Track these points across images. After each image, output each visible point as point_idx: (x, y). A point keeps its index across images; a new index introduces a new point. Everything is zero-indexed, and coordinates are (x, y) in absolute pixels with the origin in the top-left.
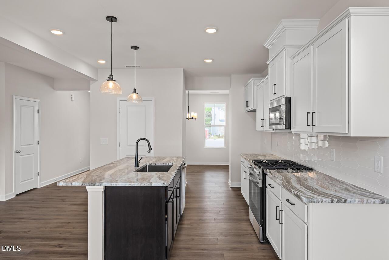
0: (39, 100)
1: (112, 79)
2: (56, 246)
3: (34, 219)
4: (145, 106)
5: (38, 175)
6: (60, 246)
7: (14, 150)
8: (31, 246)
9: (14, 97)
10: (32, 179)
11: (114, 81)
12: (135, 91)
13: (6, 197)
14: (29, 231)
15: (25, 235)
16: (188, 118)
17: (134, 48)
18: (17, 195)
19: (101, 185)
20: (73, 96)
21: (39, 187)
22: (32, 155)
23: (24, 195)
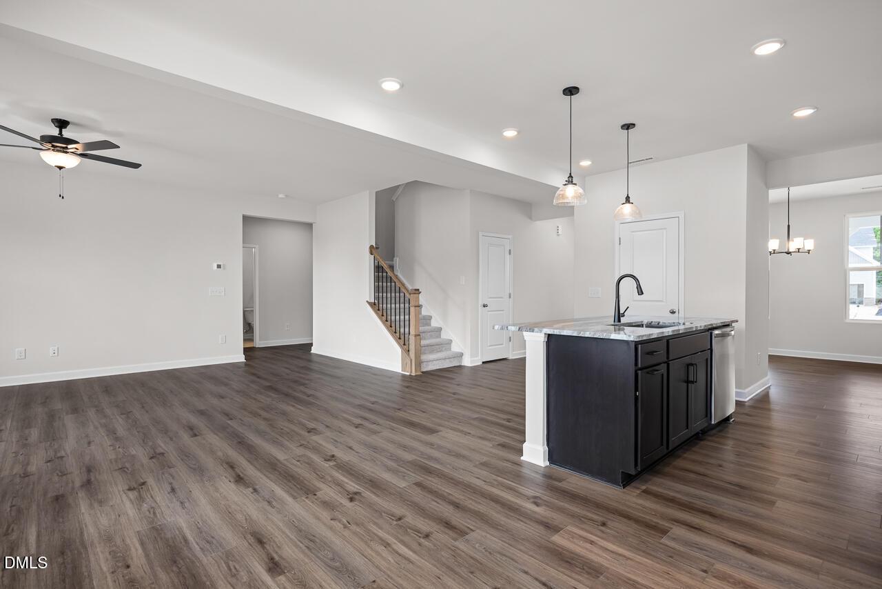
0: (510, 237)
1: (572, 182)
2: (504, 419)
3: (491, 389)
4: (665, 229)
5: (510, 341)
6: (509, 421)
7: (481, 303)
8: (478, 413)
9: (481, 234)
10: (502, 344)
11: (575, 184)
12: (628, 200)
13: (471, 362)
14: (482, 399)
15: (477, 401)
16: (786, 251)
17: (626, 127)
18: (483, 363)
19: (541, 331)
20: (560, 228)
21: (511, 357)
22: (502, 312)
23: (493, 364)
